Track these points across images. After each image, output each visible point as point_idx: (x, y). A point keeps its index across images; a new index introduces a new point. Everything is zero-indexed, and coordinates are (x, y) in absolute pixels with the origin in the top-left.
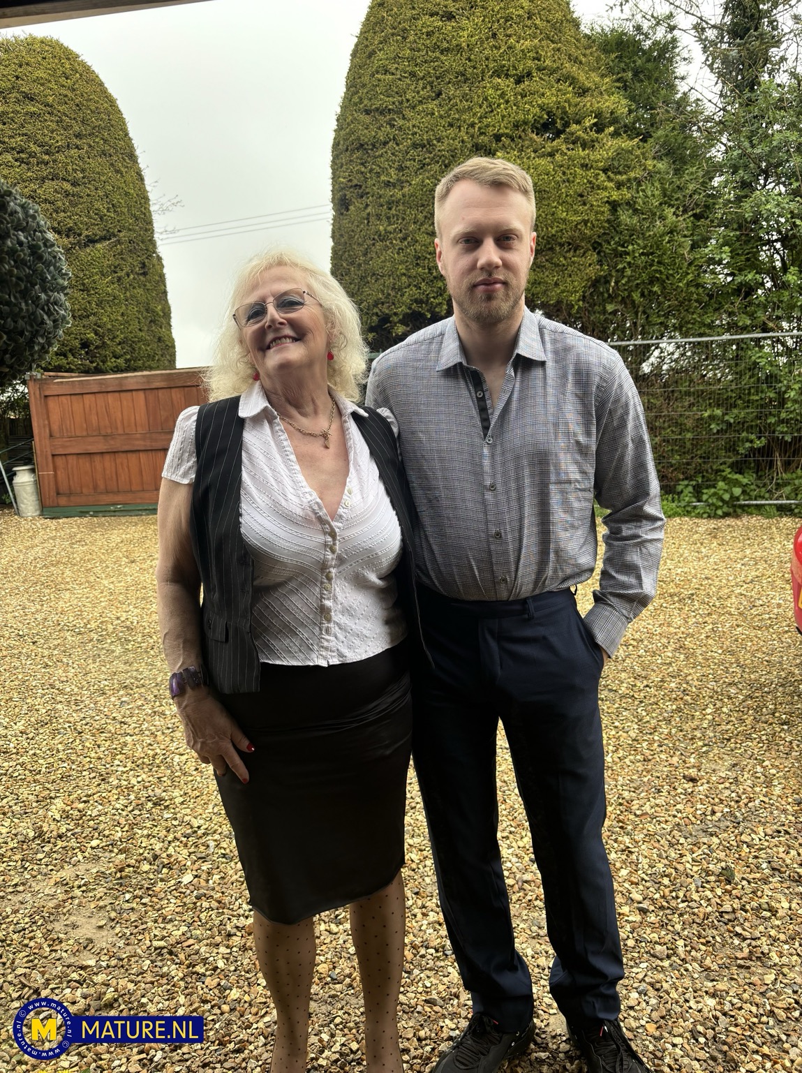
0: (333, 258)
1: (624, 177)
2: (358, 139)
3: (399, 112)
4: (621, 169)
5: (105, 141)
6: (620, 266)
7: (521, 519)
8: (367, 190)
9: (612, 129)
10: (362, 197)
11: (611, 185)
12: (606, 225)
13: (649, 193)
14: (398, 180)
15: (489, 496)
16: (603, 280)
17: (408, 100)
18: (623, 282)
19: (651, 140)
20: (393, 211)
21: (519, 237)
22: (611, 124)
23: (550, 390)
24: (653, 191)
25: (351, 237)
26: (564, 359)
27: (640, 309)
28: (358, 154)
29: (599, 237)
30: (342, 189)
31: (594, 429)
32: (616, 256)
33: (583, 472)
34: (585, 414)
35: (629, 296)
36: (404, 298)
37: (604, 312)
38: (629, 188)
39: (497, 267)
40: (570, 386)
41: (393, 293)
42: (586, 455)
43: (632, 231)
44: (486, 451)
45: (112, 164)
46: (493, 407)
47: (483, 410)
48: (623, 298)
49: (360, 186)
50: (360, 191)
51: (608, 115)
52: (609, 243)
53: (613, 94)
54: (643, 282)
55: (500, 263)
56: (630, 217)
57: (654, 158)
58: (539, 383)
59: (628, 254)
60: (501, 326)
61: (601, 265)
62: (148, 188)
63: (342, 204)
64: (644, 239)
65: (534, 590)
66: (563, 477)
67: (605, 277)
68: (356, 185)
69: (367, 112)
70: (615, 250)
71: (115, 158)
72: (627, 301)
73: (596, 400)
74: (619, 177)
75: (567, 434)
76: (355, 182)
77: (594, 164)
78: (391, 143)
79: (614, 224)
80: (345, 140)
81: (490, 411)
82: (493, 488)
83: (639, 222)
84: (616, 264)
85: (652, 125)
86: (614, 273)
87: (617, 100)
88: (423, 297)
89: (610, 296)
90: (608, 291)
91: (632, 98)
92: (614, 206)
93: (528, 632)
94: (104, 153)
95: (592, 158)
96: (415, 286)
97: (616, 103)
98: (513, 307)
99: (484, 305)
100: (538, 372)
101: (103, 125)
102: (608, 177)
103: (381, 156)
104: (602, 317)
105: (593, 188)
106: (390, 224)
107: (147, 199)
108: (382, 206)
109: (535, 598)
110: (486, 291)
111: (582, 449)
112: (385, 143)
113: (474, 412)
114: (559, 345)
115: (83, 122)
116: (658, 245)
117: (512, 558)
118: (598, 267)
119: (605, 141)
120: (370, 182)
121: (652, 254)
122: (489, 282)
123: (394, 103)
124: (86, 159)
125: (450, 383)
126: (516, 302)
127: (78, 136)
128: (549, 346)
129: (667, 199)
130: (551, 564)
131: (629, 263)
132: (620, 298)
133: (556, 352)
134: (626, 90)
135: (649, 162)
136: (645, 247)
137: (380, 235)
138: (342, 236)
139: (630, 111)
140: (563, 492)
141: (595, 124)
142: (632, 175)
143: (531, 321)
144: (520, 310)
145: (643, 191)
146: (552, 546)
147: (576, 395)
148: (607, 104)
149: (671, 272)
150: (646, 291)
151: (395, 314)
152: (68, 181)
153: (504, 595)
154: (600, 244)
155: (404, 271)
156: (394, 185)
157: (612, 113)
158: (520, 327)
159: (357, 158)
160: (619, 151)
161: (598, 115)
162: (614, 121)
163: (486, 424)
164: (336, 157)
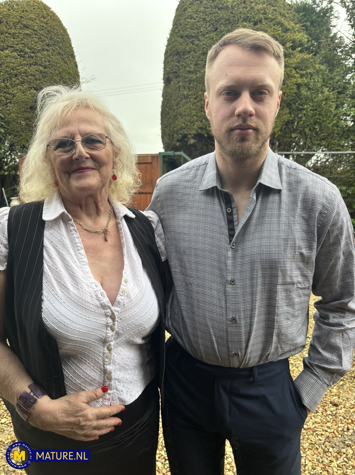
0: (162, 106)
1: (304, 72)
2: (177, 50)
3: (197, 37)
4: (303, 68)
5: (60, 48)
6: (300, 116)
7: (252, 309)
8: (180, 74)
9: (300, 48)
10: (177, 78)
11: (298, 75)
12: (294, 95)
13: (316, 80)
14: (195, 70)
15: (229, 288)
16: (291, 122)
17: (201, 32)
18: (301, 123)
19: (318, 55)
20: (192, 85)
21: (270, 92)
22: (299, 46)
23: (283, 212)
24: (318, 79)
25: (171, 97)
26: (296, 189)
27: (309, 137)
28: (176, 57)
29: (290, 101)
30: (168, 73)
31: (315, 245)
32: (298, 110)
33: (304, 276)
34: (309, 232)
35: (304, 130)
36: (195, 127)
37: (291, 137)
38: (306, 77)
39: (251, 115)
40: (299, 210)
41: (189, 124)
42: (307, 263)
43: (307, 98)
44: (230, 254)
45: (63, 59)
46: (238, 220)
47: (231, 222)
48: (300, 131)
49: (176, 73)
50: (176, 75)
51: (298, 42)
52: (295, 104)
53: (300, 32)
54: (311, 124)
55: (254, 112)
56: (306, 92)
57: (319, 64)
58: (276, 206)
59: (304, 109)
60: (249, 161)
61: (291, 115)
62: (79, 71)
63: (167, 80)
64: (313, 102)
65: (259, 361)
66: (288, 280)
67: (292, 120)
68: (175, 72)
69: (182, 37)
70: (298, 107)
71: (64, 56)
72: (302, 133)
73: (318, 223)
74: (302, 72)
75: (294, 247)
76: (174, 70)
77: (290, 65)
78: (192, 52)
79: (298, 95)
80: (170, 50)
81: (235, 223)
82: (233, 282)
83: (311, 94)
84: (298, 115)
85: (319, 48)
86: (296, 119)
87: (303, 35)
88: (204, 126)
89: (294, 130)
90: (293, 127)
91: (310, 35)
92: (299, 86)
93: (253, 391)
94: (59, 54)
95: (289, 62)
96: (200, 121)
97: (302, 36)
98: (260, 148)
99: (238, 144)
100: (274, 198)
101: (60, 41)
102: (297, 72)
103: (187, 58)
104: (289, 140)
105: (289, 77)
106: (190, 91)
107: (78, 76)
108: (186, 82)
109: (259, 367)
110: (240, 134)
111: (304, 259)
112: (189, 52)
113: (224, 224)
114: (292, 178)
115: (50, 39)
116: (320, 106)
117: (244, 338)
118: (289, 115)
119: (296, 54)
120: (181, 71)
121: (316, 110)
122: (244, 127)
123: (194, 33)
124: (51, 56)
125: (208, 199)
126: (263, 144)
127: (48, 45)
128: (284, 177)
129: (325, 84)
130: (273, 344)
131: (304, 114)
132: (299, 131)
133: (289, 184)
134: (307, 31)
135: (317, 65)
136: (313, 106)
137: (184, 96)
138: (167, 96)
139: (308, 41)
140: (287, 291)
141: (291, 46)
142: (309, 71)
143: (273, 159)
144: (265, 149)
145: (314, 79)
146: (275, 331)
147: (303, 218)
148: (298, 37)
149: (325, 119)
150: (312, 128)
151: (190, 134)
152: (42, 66)
153: (235, 363)
154: (291, 104)
155: (195, 114)
156: (192, 73)
157: (300, 41)
158: (264, 162)
159: (176, 59)
160: (303, 59)
161: (294, 42)
162: (301, 45)
163: (232, 233)
164: (166, 58)
